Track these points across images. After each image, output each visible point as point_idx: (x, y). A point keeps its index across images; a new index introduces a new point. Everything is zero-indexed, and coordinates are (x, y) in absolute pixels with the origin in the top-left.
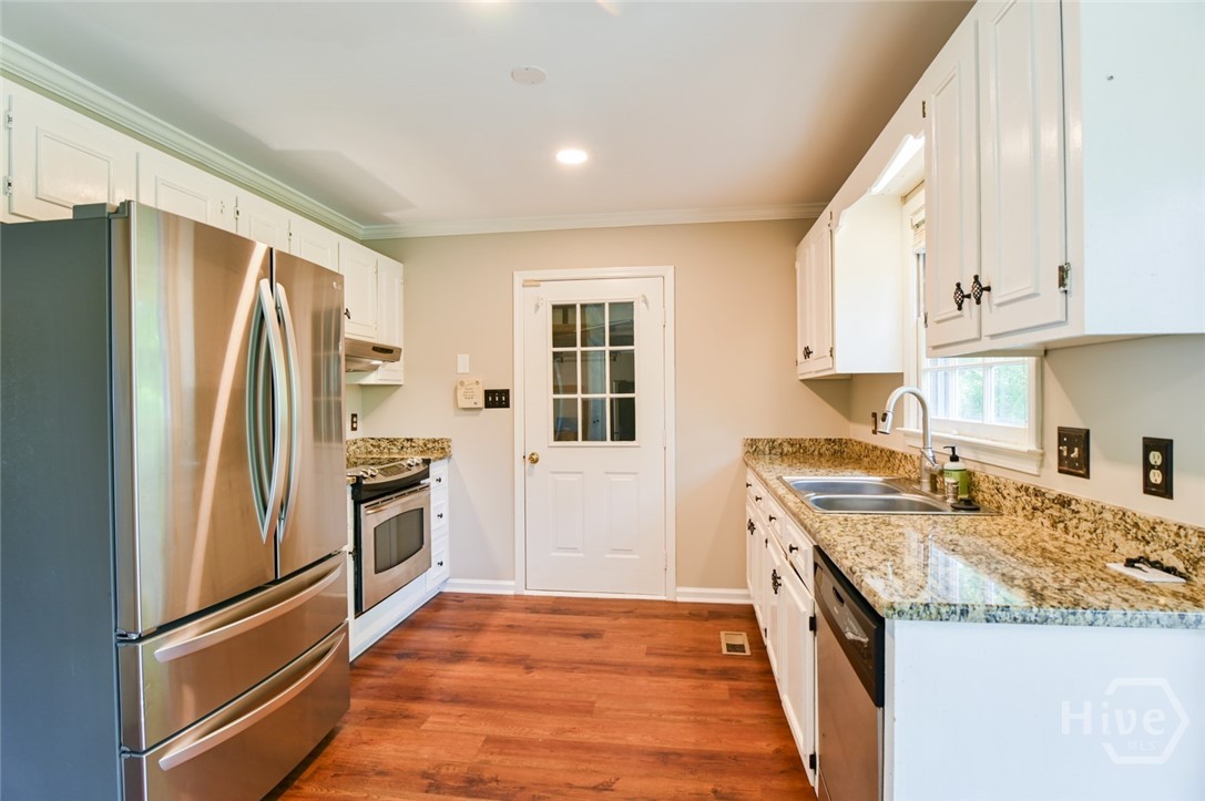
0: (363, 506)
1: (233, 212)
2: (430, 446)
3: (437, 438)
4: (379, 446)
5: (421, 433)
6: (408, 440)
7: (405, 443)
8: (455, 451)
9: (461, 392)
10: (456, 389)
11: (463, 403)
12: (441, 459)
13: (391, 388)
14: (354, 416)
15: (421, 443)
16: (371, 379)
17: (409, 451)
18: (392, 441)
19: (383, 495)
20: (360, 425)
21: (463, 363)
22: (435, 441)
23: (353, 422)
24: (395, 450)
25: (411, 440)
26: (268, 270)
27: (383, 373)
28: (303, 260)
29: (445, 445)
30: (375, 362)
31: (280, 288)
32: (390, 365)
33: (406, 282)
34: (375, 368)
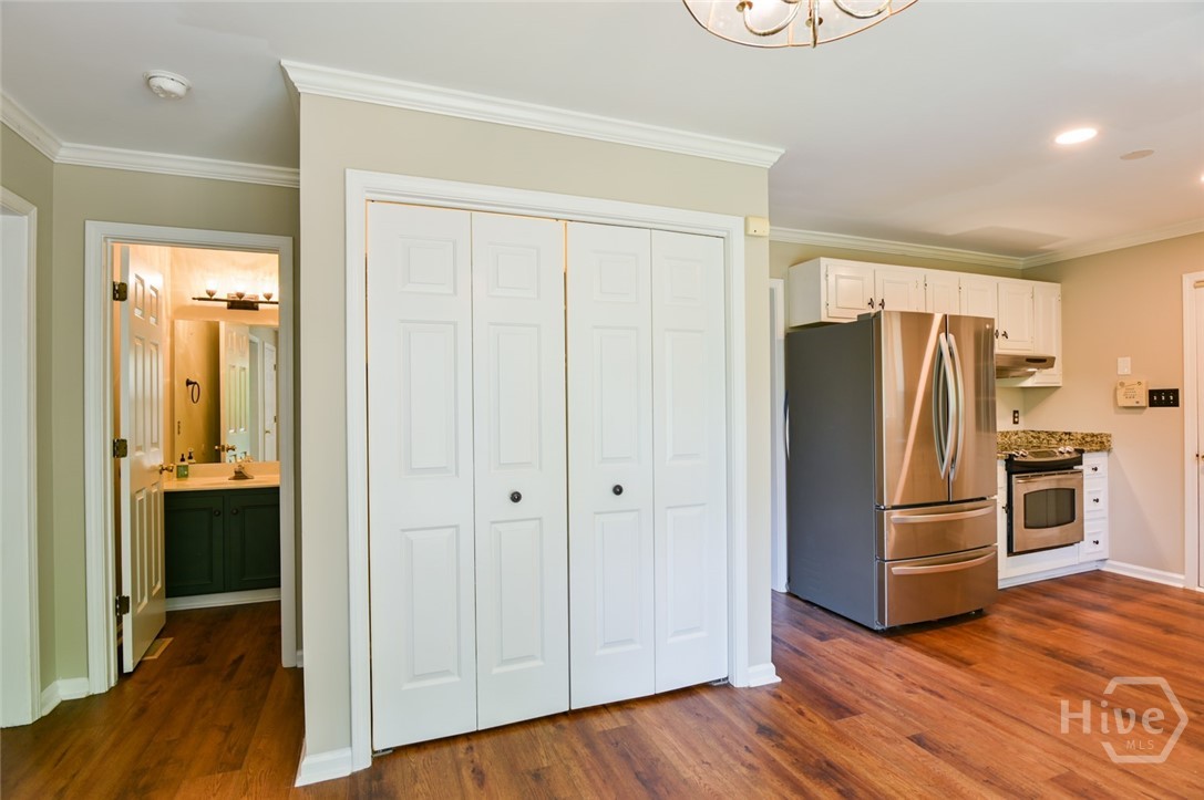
0: (1014, 476)
1: (923, 285)
2: (1088, 439)
3: (1096, 432)
4: (1039, 438)
5: (1080, 427)
6: (1066, 434)
7: (1063, 436)
8: (1115, 445)
9: (1121, 392)
10: (1116, 390)
11: (1123, 402)
12: (1097, 451)
13: (1050, 390)
14: (1016, 412)
15: (1079, 437)
16: (1029, 383)
17: (1067, 442)
18: (1051, 434)
19: (1034, 472)
20: (1021, 419)
21: (1124, 366)
22: (1093, 435)
23: (1014, 417)
24: (1054, 441)
25: (1070, 434)
26: (944, 328)
27: (1038, 378)
28: (965, 317)
29: (1104, 439)
30: (1030, 370)
31: (951, 337)
32: (1045, 371)
33: (1064, 299)
34: (1032, 374)
